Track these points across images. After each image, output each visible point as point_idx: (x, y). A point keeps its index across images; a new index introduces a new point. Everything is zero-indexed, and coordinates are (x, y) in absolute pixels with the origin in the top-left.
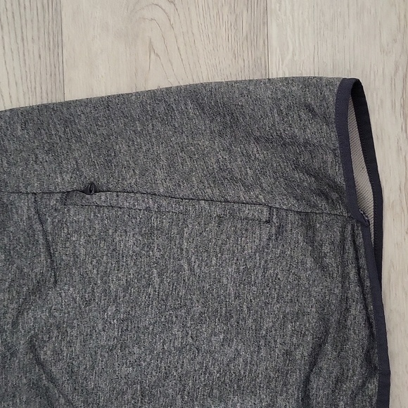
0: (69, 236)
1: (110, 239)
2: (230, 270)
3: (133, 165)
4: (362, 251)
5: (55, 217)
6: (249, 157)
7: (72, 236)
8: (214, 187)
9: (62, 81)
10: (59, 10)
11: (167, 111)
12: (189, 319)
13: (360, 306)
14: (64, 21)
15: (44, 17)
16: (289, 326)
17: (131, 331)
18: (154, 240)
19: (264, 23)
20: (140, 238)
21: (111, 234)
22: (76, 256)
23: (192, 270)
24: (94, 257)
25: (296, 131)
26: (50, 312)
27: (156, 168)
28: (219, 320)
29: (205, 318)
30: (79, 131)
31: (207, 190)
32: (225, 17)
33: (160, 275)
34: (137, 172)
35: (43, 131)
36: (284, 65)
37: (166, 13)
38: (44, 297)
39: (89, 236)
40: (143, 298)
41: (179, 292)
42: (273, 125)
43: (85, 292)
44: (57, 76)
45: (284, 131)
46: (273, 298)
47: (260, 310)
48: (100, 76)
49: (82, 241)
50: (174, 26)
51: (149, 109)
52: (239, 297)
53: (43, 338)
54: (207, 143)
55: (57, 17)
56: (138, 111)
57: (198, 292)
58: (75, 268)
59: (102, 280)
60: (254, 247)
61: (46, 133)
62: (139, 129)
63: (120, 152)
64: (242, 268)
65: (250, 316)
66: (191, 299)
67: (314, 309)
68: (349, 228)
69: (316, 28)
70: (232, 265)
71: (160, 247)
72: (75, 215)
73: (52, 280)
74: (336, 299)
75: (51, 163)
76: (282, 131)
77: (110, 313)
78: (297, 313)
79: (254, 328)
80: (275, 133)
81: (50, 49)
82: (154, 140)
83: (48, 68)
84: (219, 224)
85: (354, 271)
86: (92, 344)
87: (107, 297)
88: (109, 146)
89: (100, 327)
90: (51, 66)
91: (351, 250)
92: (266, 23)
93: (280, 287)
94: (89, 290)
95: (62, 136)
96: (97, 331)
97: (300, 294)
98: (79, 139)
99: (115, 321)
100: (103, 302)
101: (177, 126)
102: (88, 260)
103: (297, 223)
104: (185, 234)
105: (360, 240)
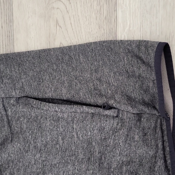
0: (19, 118)
1: (38, 121)
2: (97, 138)
3: (51, 86)
4: (165, 133)
5: (13, 109)
6: (110, 84)
7: (20, 118)
8: (91, 98)
9: (13, 39)
10: (11, 3)
11: (69, 59)
12: (76, 161)
13: (162, 161)
14: (14, 9)
15: (4, 7)
16: (124, 168)
17: (48, 166)
18: (59, 123)
19: (115, 11)
20: (53, 122)
21: (39, 119)
22: (21, 129)
23: (78, 137)
24: (30, 130)
25: (135, 69)
26: (9, 154)
27: (62, 87)
28: (90, 163)
29: (84, 161)
30: (26, 69)
31: (88, 99)
32: (95, 7)
33: (63, 139)
34: (53, 89)
35: (8, 69)
36: (125, 32)
37: (65, 5)
38: (6, 147)
39: (29, 119)
40: (54, 150)
41: (72, 148)
42: (124, 65)
43: (25, 146)
44: (11, 37)
45: (129, 68)
46: (117, 154)
47: (110, 159)
48: (32, 37)
49: (25, 121)
50: (69, 12)
51: (60, 58)
52: (100, 152)
53: (5, 166)
54: (89, 75)
55: (10, 7)
56: (55, 59)
57: (81, 149)
58: (21, 134)
59: (33, 141)
60: (110, 127)
61: (9, 70)
62: (55, 68)
63: (45, 80)
64: (103, 138)
65: (105, 161)
66: (78, 152)
67: (138, 160)
68: (159, 121)
69: (142, 13)
70: (98, 136)
71: (63, 126)
72: (22, 108)
73: (10, 139)
74: (149, 156)
75: (10, 84)
76: (128, 68)
77: (37, 157)
78: (129, 162)
79: (107, 167)
80: (124, 70)
81: (7, 23)
82: (62, 74)
83: (6, 33)
84: (92, 117)
85: (161, 143)
86: (29, 171)
87: (36, 150)
88: (40, 77)
89: (33, 163)
90: (7, 32)
91: (160, 133)
92: (116, 10)
93: (121, 149)
94: (27, 145)
95: (17, 71)
96: (32, 164)
97: (131, 152)
98: (25, 73)
99: (40, 161)
100: (34, 152)
101: (74, 67)
102: (27, 131)
103: (132, 118)
104: (75, 121)
105: (164, 127)
